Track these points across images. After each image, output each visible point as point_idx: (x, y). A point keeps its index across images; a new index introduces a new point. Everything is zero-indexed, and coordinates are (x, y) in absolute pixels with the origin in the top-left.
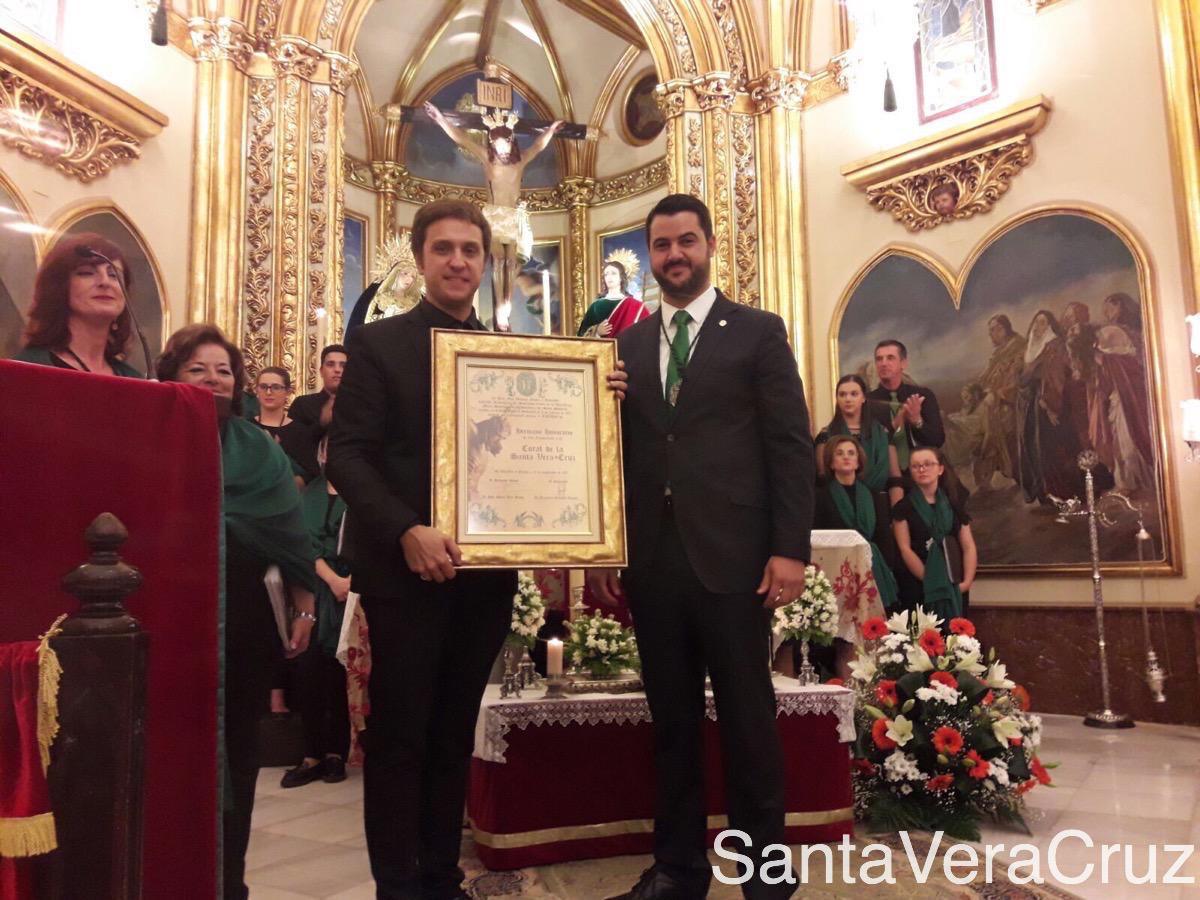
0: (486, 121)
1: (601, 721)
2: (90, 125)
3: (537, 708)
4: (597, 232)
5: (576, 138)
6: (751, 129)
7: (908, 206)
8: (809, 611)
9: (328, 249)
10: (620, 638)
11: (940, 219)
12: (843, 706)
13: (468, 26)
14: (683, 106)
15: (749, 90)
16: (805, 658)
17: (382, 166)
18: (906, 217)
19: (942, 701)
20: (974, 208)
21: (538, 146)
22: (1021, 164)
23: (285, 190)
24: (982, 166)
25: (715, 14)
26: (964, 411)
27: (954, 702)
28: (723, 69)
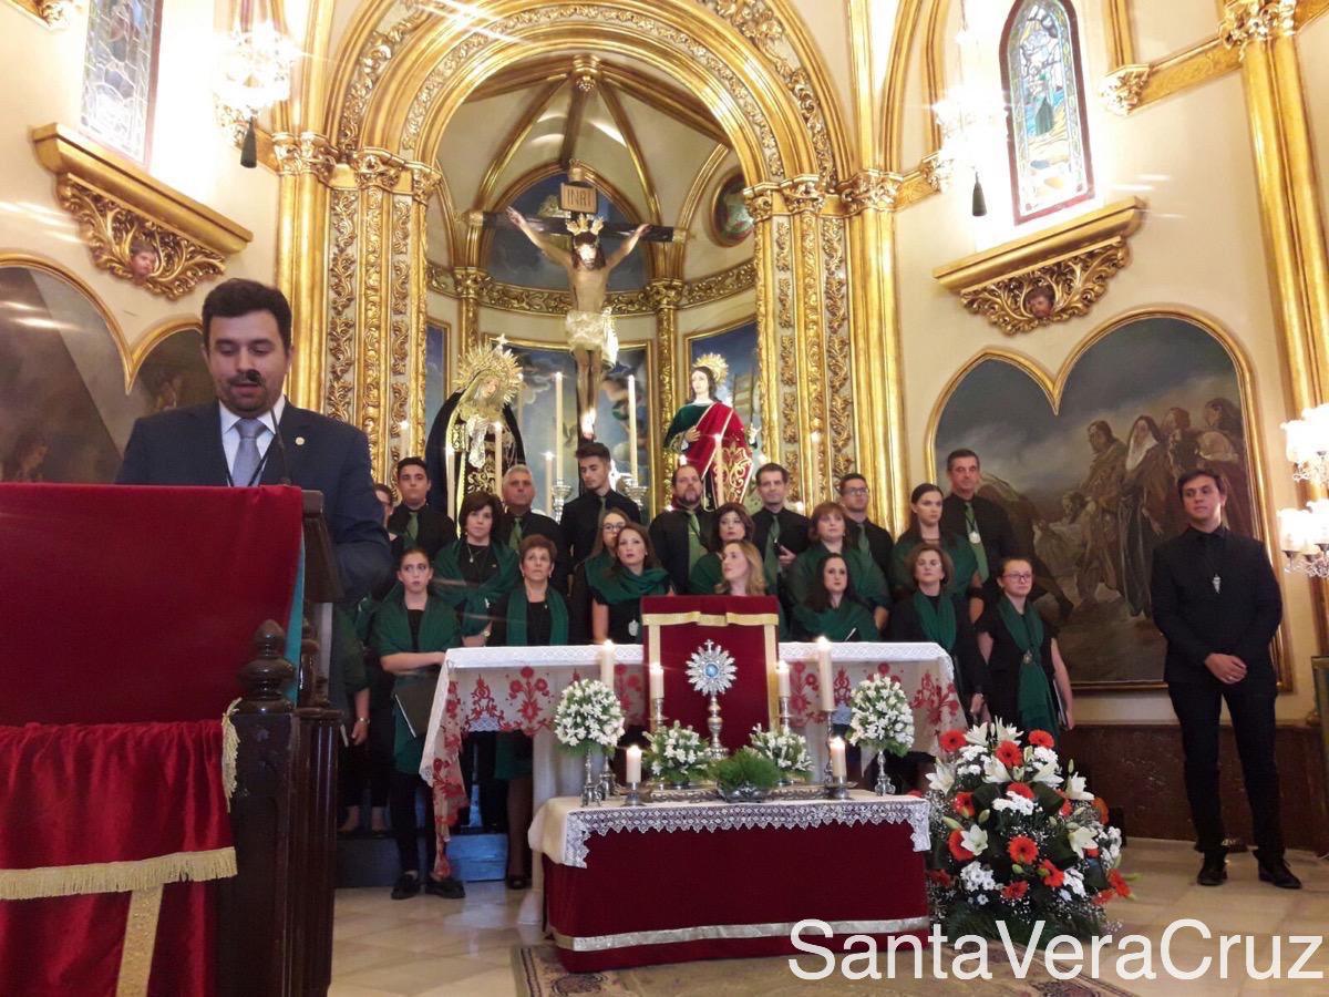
0: (571, 228)
1: (679, 828)
2: (178, 244)
3: (616, 815)
4: (686, 335)
5: (664, 241)
6: (841, 232)
7: (1003, 309)
8: (884, 722)
9: (411, 361)
10: (697, 749)
11: (1036, 322)
12: (917, 815)
13: (551, 127)
14: (771, 210)
15: (839, 191)
16: (882, 769)
17: (464, 272)
18: (1001, 320)
19: (1018, 811)
20: (1071, 311)
21: (624, 250)
22: (1118, 266)
23: (367, 301)
24: (1078, 269)
25: (803, 115)
26: (1064, 520)
27: (1030, 812)
28: (812, 172)
